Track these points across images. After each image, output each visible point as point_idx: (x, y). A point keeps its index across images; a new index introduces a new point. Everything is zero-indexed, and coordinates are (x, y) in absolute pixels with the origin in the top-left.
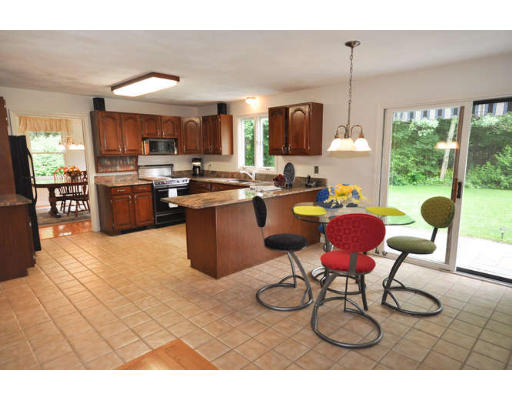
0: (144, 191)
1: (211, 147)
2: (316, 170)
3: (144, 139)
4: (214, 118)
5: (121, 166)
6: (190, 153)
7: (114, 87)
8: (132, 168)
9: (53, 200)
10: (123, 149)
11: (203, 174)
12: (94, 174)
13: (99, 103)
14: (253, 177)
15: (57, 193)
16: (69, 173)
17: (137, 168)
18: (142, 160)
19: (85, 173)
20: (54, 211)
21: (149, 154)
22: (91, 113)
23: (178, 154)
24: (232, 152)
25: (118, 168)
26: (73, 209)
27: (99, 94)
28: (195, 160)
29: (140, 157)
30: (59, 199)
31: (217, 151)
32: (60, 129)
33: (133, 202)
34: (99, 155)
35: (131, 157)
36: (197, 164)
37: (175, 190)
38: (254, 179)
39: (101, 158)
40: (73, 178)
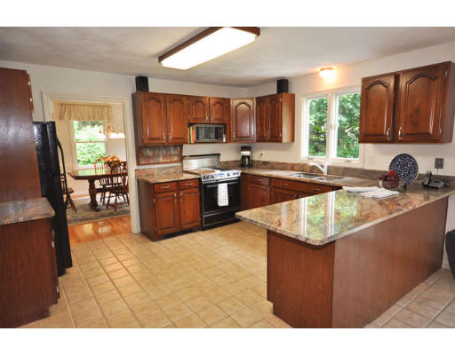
0: (191, 187)
1: (267, 134)
2: (439, 163)
3: (190, 125)
4: (272, 98)
5: (164, 157)
6: (240, 141)
7: (161, 58)
8: (176, 158)
9: (93, 191)
10: (168, 137)
11: (252, 164)
12: (136, 167)
13: (142, 82)
14: (325, 170)
15: (98, 185)
16: (109, 163)
17: (182, 158)
18: (188, 150)
19: (125, 163)
20: (93, 204)
21: (195, 143)
22: (133, 95)
23: (227, 142)
24: (293, 139)
25: (161, 160)
26: (112, 200)
27: (142, 72)
28: (244, 148)
29: (185, 146)
30: (99, 191)
31: (276, 138)
32: (102, 118)
33: (179, 202)
34: (140, 144)
35: (175, 146)
36: (247, 153)
37: (226, 184)
38: (325, 174)
39: (144, 148)
40: (113, 168)
